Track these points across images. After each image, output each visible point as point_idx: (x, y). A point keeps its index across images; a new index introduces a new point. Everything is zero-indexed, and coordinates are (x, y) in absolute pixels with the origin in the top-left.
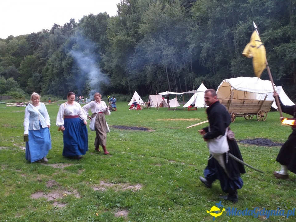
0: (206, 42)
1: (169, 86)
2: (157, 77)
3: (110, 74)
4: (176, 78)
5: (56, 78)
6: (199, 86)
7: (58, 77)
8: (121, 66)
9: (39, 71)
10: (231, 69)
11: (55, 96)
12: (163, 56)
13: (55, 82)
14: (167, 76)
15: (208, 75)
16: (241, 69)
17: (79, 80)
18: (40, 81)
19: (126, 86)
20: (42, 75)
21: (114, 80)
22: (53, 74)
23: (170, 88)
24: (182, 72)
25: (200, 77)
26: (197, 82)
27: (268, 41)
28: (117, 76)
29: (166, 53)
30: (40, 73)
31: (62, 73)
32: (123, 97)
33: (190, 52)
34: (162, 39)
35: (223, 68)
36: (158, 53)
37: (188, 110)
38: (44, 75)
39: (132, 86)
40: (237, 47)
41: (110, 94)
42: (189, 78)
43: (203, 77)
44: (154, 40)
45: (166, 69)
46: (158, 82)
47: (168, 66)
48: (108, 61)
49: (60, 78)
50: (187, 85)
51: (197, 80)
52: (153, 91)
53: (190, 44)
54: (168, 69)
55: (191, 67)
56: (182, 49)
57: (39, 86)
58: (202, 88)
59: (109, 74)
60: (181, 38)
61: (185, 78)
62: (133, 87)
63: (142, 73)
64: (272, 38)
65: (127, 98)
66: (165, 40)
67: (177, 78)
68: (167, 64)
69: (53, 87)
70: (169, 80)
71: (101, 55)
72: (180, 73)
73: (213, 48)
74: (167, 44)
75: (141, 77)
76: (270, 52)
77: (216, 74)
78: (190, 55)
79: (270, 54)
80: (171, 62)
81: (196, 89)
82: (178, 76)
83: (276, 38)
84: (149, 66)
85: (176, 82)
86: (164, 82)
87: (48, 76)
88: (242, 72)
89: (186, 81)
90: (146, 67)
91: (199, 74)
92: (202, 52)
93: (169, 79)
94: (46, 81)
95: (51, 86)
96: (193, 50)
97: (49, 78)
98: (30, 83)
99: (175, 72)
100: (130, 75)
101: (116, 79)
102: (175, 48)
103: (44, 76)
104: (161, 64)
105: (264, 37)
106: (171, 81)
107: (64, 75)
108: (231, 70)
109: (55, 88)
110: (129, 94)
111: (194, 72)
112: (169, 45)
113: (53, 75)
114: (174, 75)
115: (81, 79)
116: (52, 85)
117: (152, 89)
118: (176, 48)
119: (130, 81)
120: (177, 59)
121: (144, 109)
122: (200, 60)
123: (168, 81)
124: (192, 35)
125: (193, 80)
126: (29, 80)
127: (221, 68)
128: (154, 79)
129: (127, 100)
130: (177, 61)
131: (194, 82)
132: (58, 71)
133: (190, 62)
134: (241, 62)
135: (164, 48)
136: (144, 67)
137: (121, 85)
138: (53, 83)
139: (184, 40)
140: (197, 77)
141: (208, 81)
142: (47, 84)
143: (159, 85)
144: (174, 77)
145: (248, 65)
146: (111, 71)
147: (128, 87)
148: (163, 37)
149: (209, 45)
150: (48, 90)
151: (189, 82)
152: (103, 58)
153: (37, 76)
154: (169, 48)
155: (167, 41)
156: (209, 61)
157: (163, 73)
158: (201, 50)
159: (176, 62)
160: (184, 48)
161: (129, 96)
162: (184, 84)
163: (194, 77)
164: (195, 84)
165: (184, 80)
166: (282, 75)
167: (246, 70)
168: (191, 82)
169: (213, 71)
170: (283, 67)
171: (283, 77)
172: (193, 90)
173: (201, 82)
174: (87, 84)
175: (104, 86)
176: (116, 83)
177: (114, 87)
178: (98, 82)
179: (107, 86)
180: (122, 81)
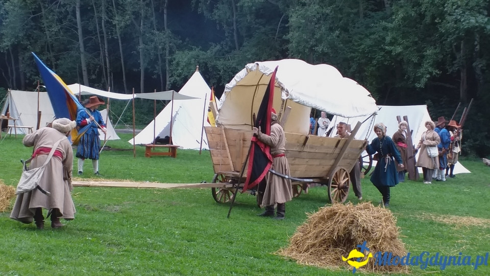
1: (84, 68)
2: (42, 30)
4: (108, 43)
6: (185, 80)
10: (289, 36)
14: (77, 29)
15: (218, 47)
16: (319, 41)
23: (85, 74)
24: (132, 23)
25: (191, 49)
26: (182, 64)
35: (263, 30)
37: (147, 155)
42: (156, 48)
43: (201, 52)
45: (74, 8)
46: (42, 47)
50: (146, 70)
51: (182, 57)
54: (81, 7)
58: (197, 85)
61: (141, 46)
67: (113, 42)
70: (85, 47)
72: (126, 26)
77: (241, 45)
81: (177, 87)
82: (118, 35)
85: (109, 55)
86: (66, 50)
88: (319, 49)
89: (145, 55)
91: (187, 39)
93: (85, 43)
99: (107, 22)
106: (93, 49)
108: (288, 42)
111: (173, 32)
114: (101, 32)
123: (82, 49)
125: (168, 58)
127: (259, 29)
128: (28, 37)
131: (169, 66)
134: (319, 19)
140: (180, 48)
141: (215, 68)
144: (102, 37)
145: (337, 32)
151: (152, 63)
157: (65, 17)
162: (137, 65)
163: (171, 48)
164: (172, 71)
165: (139, 52)
166: (431, 73)
167: (332, 46)
168: (160, 62)
169: (232, 36)
170: (436, 48)
171: (433, 78)
172: (165, 90)
173: (192, 67)
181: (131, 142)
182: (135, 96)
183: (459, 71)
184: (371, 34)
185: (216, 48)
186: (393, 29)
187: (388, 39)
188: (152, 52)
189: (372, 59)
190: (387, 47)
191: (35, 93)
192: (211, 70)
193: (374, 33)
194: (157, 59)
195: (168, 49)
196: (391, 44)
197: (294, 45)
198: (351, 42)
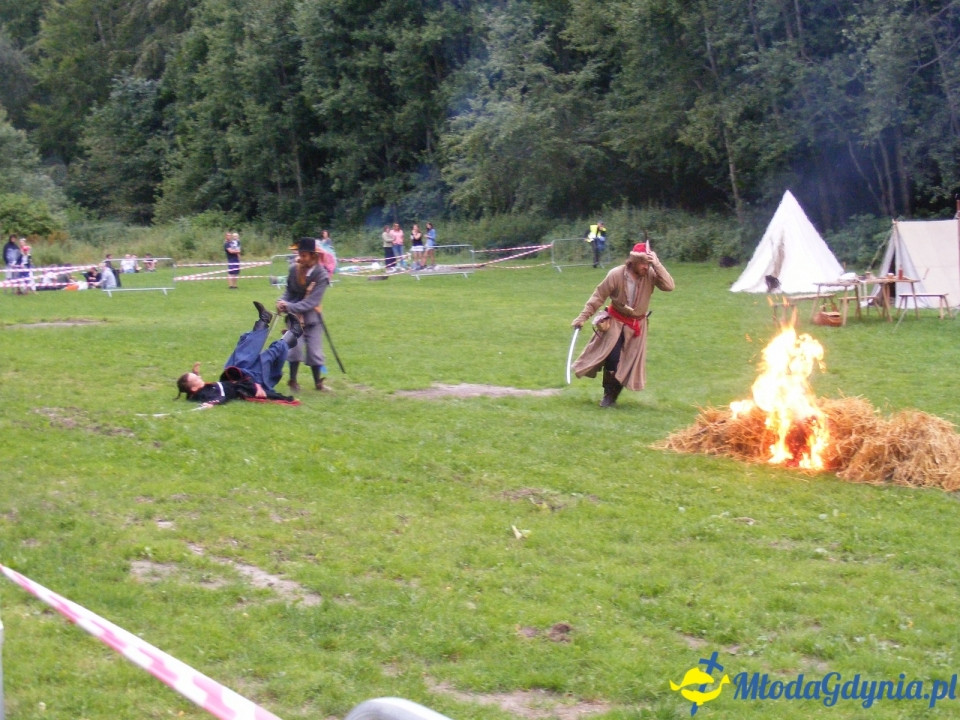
3: (601, 70)
5: (251, 106)
7: (261, 101)
9: (150, 62)
11: (242, 221)
13: (247, 132)
17: (397, 115)
18: (154, 125)
20: (165, 89)
21: (631, 113)
22: (232, 82)
28: (651, 87)
30: (155, 74)
31: (293, 70)
32: (688, 231)
38: (180, 84)
39: (757, 154)
41: (599, 208)
49: (278, 108)
57: (146, 158)
59: (592, 76)
62: (764, 159)
63: (829, 63)
65: (712, 234)
69: (231, 163)
75: (823, 92)
87: (201, 96)
94: (190, 123)
95: (218, 157)
97: (206, 109)
98: (93, 141)
100: (747, 78)
101: (644, 106)
103: (178, 93)
107: (300, 88)
109: (243, 167)
113: (237, 86)
115: (407, 108)
116: (227, 150)
121: (859, 319)
126: (88, 118)
129: (719, 250)
132: (264, 64)
137: (681, 145)
138: (233, 138)
142: (198, 144)
150: (202, 181)
153: (138, 96)
161: (734, 226)
174: (451, 145)
175: (560, 158)
176: (645, 135)
177: (628, 160)
178: (518, 126)
179: (576, 153)
180: (688, 123)
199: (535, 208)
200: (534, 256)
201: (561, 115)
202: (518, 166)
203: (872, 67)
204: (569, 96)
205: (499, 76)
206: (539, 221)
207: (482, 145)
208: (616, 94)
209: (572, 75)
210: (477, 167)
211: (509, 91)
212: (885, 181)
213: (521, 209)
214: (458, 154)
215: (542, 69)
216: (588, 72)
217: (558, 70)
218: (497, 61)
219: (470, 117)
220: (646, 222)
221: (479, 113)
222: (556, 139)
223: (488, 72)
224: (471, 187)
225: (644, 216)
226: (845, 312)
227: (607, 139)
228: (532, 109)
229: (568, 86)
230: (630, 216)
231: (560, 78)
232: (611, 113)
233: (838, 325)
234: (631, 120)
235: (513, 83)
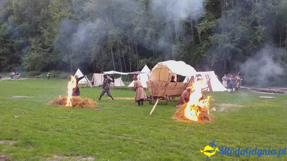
0: (150, 26)
1: (114, 66)
2: (102, 56)
3: (51, 49)
4: (121, 58)
6: (143, 68)
8: (63, 42)
10: (172, 53)
12: (109, 36)
14: (112, 55)
15: (152, 58)
19: (68, 63)
21: (55, 56)
23: (114, 68)
24: (127, 52)
25: (144, 59)
26: (141, 63)
27: (204, 31)
29: (111, 34)
32: (64, 75)
33: (135, 34)
34: (108, 19)
36: (103, 32)
40: (177, 34)
41: (50, 70)
42: (134, 59)
43: (147, 59)
44: (99, 20)
45: (111, 49)
46: (102, 61)
47: (113, 46)
48: (49, 36)
50: (131, 65)
51: (141, 61)
52: (97, 69)
53: (135, 27)
54: (113, 49)
55: (135, 49)
56: (127, 31)
58: (146, 69)
59: (49, 50)
60: (127, 21)
61: (130, 59)
62: (75, 64)
63: (85, 50)
64: (207, 28)
65: (68, 75)
66: (111, 21)
67: (122, 58)
68: (112, 44)
70: (114, 60)
71: (41, 30)
72: (125, 53)
73: (156, 33)
74: (113, 25)
75: (85, 55)
76: (205, 41)
77: (158, 57)
78: (135, 37)
79: (205, 43)
80: (116, 43)
81: (140, 70)
82: (123, 56)
83: (210, 29)
84: (94, 44)
85: (121, 62)
86: (109, 61)
88: (181, 56)
89: (131, 61)
90: (90, 45)
91: (143, 56)
92: (147, 35)
93: (114, 59)
96: (138, 33)
99: (120, 52)
100: (73, 52)
101: (57, 55)
102: (120, 29)
104: (106, 43)
105: (200, 26)
106: (116, 60)
110: (70, 71)
111: (138, 54)
112: (114, 25)
117: (96, 67)
118: (122, 30)
119: (72, 58)
120: (122, 40)
122: (144, 43)
123: (113, 61)
124: (137, 19)
125: (137, 62)
127: (163, 51)
128: (98, 58)
130: (123, 42)
133: (134, 44)
134: (181, 48)
135: (109, 29)
136: (88, 45)
137: (63, 61)
139: (130, 22)
140: (141, 58)
143: (104, 64)
144: (119, 57)
145: (186, 51)
146: (52, 46)
147: (70, 64)
148: (109, 18)
149: (152, 30)
151: (133, 63)
152: (43, 33)
154: (114, 29)
155: (113, 22)
156: (152, 45)
157: (108, 52)
158: (145, 34)
159: (121, 43)
160: (130, 30)
161: (71, 74)
162: (129, 64)
163: (138, 59)
164: (139, 65)
165: (129, 61)
166: (215, 61)
167: (185, 55)
168: (135, 63)
169: (156, 54)
170: (216, 54)
171: (215, 63)
172: (137, 71)
173: (144, 64)
174: (24, 59)
175: (43, 62)
176: (57, 59)
177: (54, 63)
178: (36, 57)
179: (46, 62)
180: (64, 58)
181: (128, 86)
182: (129, 73)
183: (223, 61)
184: (196, 51)
185: (151, 58)
186: (203, 49)
187: (202, 52)
188: (133, 60)
189: (197, 58)
190: (201, 55)
191: (101, 74)
192: (150, 64)
193: (197, 51)
194: (134, 62)
195: (137, 59)
196: (203, 53)
197: (174, 56)
198: (190, 54)
199: (39, 70)
200: (38, 77)
201: (43, 56)
202: (36, 63)
203: (92, 52)
204: (45, 53)
205: (33, 49)
206: (40, 72)
207: (30, 60)
208: (53, 53)
209: (46, 50)
210: (29, 63)
211: (35, 51)
212: (94, 68)
213: (37, 70)
214: (25, 61)
215: (41, 48)
216: (48, 49)
217: (44, 49)
218: (33, 47)
219: (28, 55)
220: (57, 73)
221: (29, 54)
222: (43, 59)
223: (31, 48)
224: (28, 66)
225: (57, 72)
226: (85, 86)
227: (51, 59)
228: (39, 55)
229: (45, 51)
230: (55, 72)
231: (44, 50)
232: (52, 56)
233: (84, 88)
234: (55, 57)
235: (35, 50)
